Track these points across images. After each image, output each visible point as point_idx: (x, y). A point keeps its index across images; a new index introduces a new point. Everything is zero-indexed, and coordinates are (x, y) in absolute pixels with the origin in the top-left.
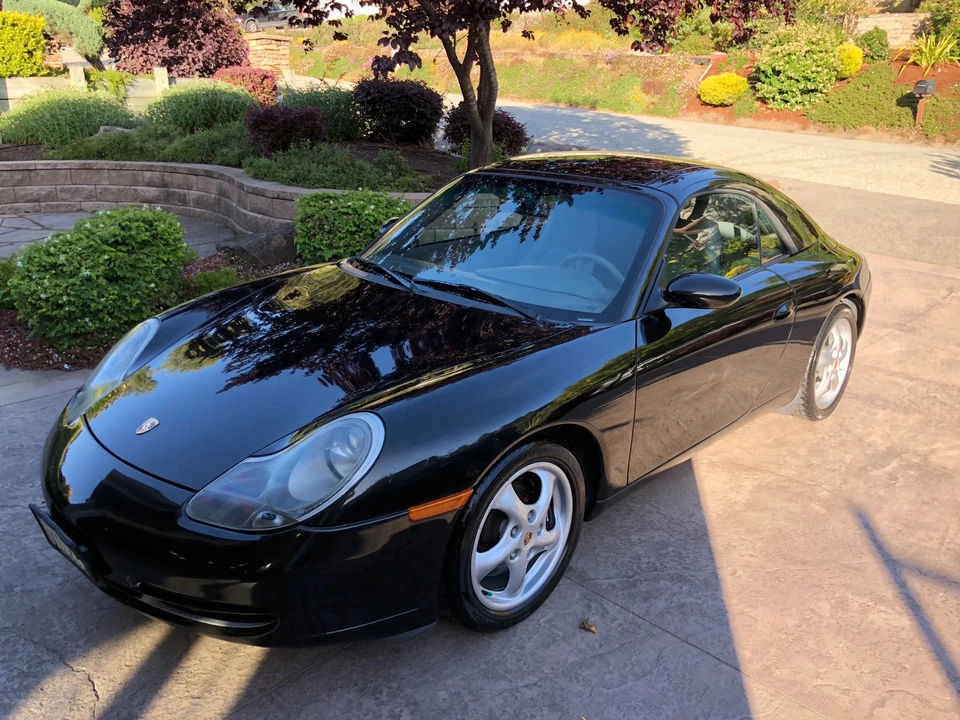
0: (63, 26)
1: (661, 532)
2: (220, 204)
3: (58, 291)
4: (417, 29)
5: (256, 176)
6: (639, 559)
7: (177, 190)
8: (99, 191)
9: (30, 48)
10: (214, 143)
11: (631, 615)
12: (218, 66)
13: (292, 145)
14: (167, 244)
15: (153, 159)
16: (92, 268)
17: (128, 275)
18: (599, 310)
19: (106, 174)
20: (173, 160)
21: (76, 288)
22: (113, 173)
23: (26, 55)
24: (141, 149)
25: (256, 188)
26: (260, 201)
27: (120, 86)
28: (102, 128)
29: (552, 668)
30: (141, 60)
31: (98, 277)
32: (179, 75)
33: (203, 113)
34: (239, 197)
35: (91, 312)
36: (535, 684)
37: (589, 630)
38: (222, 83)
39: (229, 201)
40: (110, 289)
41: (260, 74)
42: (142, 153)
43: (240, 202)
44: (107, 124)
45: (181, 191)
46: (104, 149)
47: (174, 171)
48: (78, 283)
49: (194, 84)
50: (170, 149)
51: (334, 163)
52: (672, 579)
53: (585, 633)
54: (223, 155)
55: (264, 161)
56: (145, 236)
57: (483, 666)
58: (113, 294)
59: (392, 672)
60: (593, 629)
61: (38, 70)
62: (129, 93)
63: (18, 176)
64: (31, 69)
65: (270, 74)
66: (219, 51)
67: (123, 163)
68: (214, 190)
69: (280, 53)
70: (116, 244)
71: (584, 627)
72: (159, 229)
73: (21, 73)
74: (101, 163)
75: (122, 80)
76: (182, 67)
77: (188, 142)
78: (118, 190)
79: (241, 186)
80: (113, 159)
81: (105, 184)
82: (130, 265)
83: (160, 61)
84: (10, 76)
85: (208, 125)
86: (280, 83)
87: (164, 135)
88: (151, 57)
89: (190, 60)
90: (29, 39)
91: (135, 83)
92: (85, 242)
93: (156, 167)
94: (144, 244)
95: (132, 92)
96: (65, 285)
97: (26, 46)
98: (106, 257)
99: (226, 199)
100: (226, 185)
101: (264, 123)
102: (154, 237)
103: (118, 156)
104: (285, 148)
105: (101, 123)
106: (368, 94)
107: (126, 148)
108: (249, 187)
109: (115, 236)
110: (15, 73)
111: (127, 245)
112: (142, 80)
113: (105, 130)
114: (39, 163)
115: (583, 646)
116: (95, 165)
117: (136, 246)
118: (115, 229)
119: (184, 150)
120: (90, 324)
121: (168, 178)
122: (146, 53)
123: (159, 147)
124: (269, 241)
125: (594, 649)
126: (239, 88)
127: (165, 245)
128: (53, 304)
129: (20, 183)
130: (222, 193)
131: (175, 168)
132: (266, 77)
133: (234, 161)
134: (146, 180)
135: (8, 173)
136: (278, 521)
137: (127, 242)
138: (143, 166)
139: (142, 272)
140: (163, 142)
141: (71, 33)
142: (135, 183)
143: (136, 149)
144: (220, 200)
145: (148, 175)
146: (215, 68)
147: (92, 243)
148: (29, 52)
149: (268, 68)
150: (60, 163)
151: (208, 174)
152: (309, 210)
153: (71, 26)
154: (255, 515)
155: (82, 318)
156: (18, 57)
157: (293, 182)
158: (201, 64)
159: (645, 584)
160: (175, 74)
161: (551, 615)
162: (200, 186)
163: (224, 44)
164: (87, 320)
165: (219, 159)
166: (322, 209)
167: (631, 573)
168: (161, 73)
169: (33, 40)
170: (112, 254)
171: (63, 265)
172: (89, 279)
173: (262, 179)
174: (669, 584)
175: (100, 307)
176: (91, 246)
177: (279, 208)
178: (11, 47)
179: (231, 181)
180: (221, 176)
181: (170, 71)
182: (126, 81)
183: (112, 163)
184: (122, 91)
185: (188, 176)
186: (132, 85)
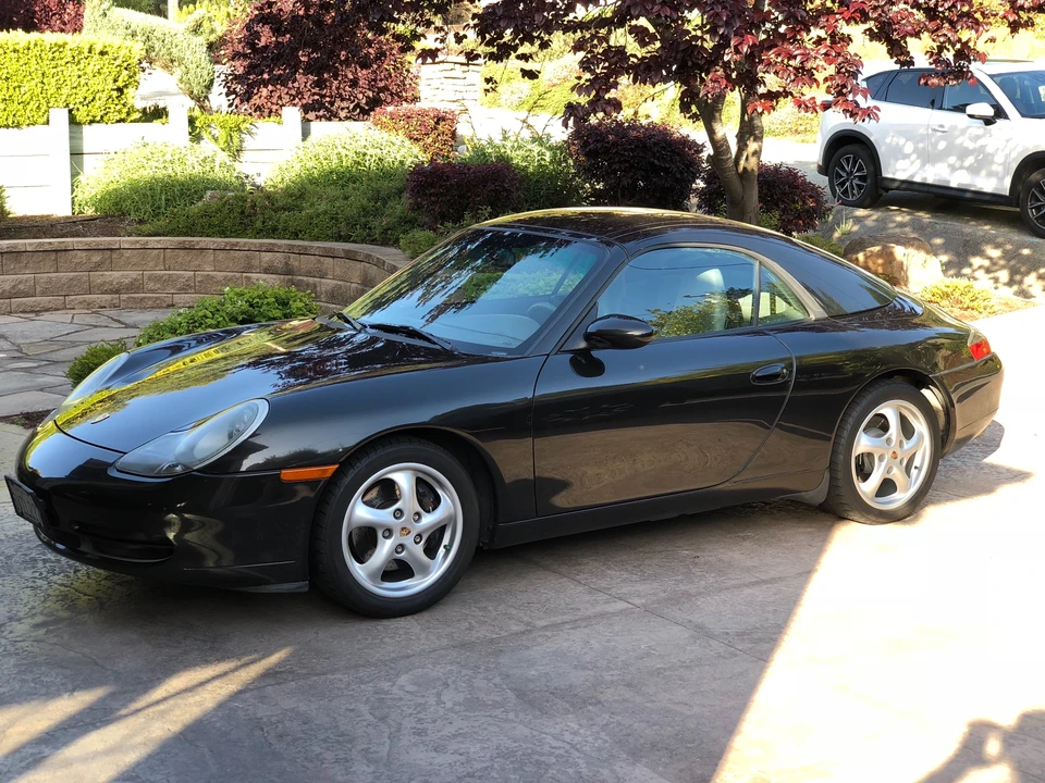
0: (164, 51)
7: (305, 279)
8: (198, 279)
9: (120, 84)
13: (467, 215)
15: (276, 234)
19: (210, 256)
22: (221, 255)
23: (115, 94)
27: (235, 135)
28: (208, 193)
32: (317, 117)
41: (433, 114)
44: (215, 188)
45: (311, 280)
47: (303, 252)
61: (128, 114)
62: (244, 145)
63: (96, 258)
64: (120, 112)
65: (448, 114)
67: (234, 240)
68: (356, 279)
73: (105, 118)
74: (206, 241)
75: (238, 126)
78: (225, 278)
80: (221, 235)
81: (208, 270)
84: (91, 122)
86: (463, 129)
90: (119, 73)
91: (255, 130)
93: (280, 247)
95: (249, 142)
97: (115, 81)
101: (432, 185)
103: (229, 231)
104: (457, 218)
105: (207, 186)
110: (98, 118)
112: (265, 127)
113: (212, 197)
114: (125, 241)
116: (198, 243)
118: (243, 306)
121: (294, 261)
129: (98, 267)
130: (367, 282)
131: (305, 248)
132: (444, 119)
134: (265, 265)
135: (84, 254)
138: (261, 245)
141: (172, 61)
142: (249, 268)
145: (267, 257)
146: (370, 108)
148: (120, 90)
149: (447, 106)
150: (153, 241)
151: (350, 256)
153: (174, 50)
156: (104, 96)
160: (311, 115)
162: (338, 272)
168: (292, 115)
169: (127, 72)
178: (96, 84)
179: (380, 264)
180: (368, 258)
181: (304, 111)
182: (243, 127)
183: (220, 241)
184: (236, 140)
185: (322, 259)
186: (250, 133)
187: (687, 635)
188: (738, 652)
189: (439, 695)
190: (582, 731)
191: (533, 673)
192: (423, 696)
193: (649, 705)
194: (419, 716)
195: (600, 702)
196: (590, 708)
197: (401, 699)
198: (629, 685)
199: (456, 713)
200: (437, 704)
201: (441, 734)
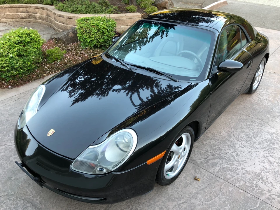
1: (212, 140)
2: (48, 19)
3: (3, 62)
5: (59, 10)
6: (208, 151)
7: (32, 14)
8: (6, 15)
11: (209, 173)
14: (36, 42)
15: (22, 3)
16: (12, 53)
17: (25, 54)
18: (197, 76)
20: (29, 3)
21: (8, 61)
22: (10, 9)
25: (60, 15)
26: (62, 19)
29: (189, 196)
31: (15, 56)
34: (54, 17)
35: (15, 69)
36: (185, 202)
37: (198, 180)
39: (51, 18)
40: (20, 60)
43: (55, 19)
45: (34, 14)
47: (30, 7)
48: (9, 59)
51: (85, 4)
52: (219, 158)
53: (197, 181)
55: (61, 4)
56: (28, 40)
57: (168, 197)
58: (21, 62)
59: (140, 201)
60: (199, 180)
67: (12, 5)
68: (45, 14)
70: (19, 43)
71: (196, 179)
72: (33, 37)
74: (5, 5)
78: (12, 15)
79: (55, 14)
81: (8, 13)
82: (25, 50)
92: (8, 44)
93: (24, 6)
94: (28, 42)
96: (4, 60)
98: (17, 49)
99: (50, 17)
100: (49, 13)
102: (31, 39)
103: (10, 3)
108: (58, 14)
109: (18, 40)
111: (23, 43)
115: (196, 186)
116: (3, 6)
117: (26, 43)
118: (17, 38)
120: (15, 72)
121: (28, 10)
124: (68, 34)
125: (200, 187)
127: (35, 42)
128: (1, 66)
130: (48, 15)
131: (30, 6)
133: (50, 3)
134: (21, 11)
136: (105, 171)
137: (22, 42)
138: (19, 6)
139: (29, 52)
142: (17, 12)
144: (47, 17)
145: (21, 9)
147: (11, 44)
151: (42, 8)
154: (97, 169)
155: (12, 70)
157: (72, 12)
159: (211, 160)
161: (185, 175)
162: (40, 12)
164: (14, 71)
165: (45, 2)
166: (85, 24)
167: (206, 157)
170: (18, 47)
171: (3, 53)
172: (12, 57)
173: (62, 11)
174: (219, 160)
175: (18, 67)
176: (10, 45)
177: (69, 21)
179: (51, 11)
180: (47, 9)
183: (9, 5)
185: (35, 9)
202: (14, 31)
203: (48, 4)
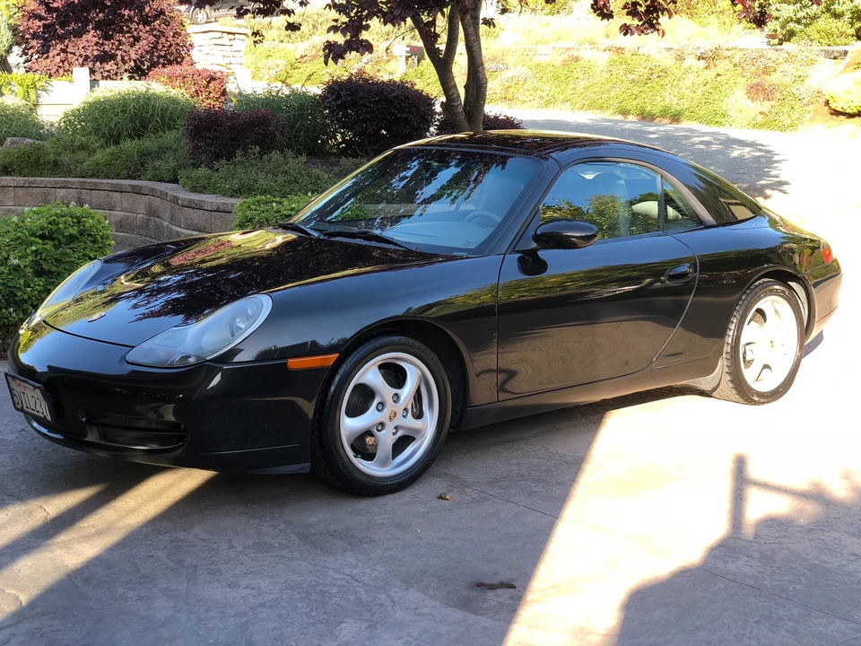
1: (540, 460)
2: (148, 225)
4: (369, 17)
5: (194, 190)
6: (511, 471)
10: (145, 155)
11: (485, 494)
12: (153, 65)
13: (239, 152)
14: (94, 242)
15: (69, 173)
16: (20, 258)
17: (54, 269)
18: (473, 246)
19: (11, 193)
20: (93, 176)
22: (20, 192)
24: (56, 163)
25: (192, 201)
26: (196, 216)
27: (32, 93)
28: (9, 139)
30: (58, 59)
31: (25, 267)
32: (103, 78)
33: (132, 122)
34: (172, 214)
35: (16, 302)
36: (388, 518)
37: (444, 499)
38: (157, 86)
39: (160, 220)
40: (36, 279)
41: (205, 74)
42: (55, 168)
43: (173, 220)
44: (14, 136)
46: (11, 164)
47: (94, 188)
48: (6, 271)
49: (122, 87)
50: (89, 162)
51: (286, 172)
53: (441, 501)
54: (155, 169)
55: (203, 171)
56: (74, 231)
57: (350, 510)
58: (38, 285)
60: (448, 498)
62: (40, 100)
65: (218, 75)
66: (155, 47)
67: (32, 179)
68: (142, 210)
69: (233, 48)
70: (43, 237)
71: (441, 498)
72: (87, 225)
74: (7, 180)
75: (34, 83)
76: (108, 67)
77: (112, 154)
79: (175, 200)
80: (21, 174)
81: (11, 204)
82: (56, 260)
83: (81, 60)
85: (138, 134)
86: (231, 87)
87: (82, 147)
88: (70, 56)
89: (119, 58)
91: (49, 88)
92: (12, 235)
93: (72, 184)
94: (72, 238)
95: (44, 98)
98: (34, 248)
99: (156, 219)
100: (157, 202)
101: (207, 129)
102: (81, 233)
103: (27, 171)
104: (230, 156)
105: (8, 134)
106: (339, 97)
107: (37, 162)
108: (184, 200)
109: (42, 228)
111: (53, 239)
112: (59, 85)
113: (12, 143)
115: (436, 505)
117: (63, 240)
118: (42, 223)
119: (108, 164)
120: (14, 315)
121: (86, 196)
122: (64, 51)
123: (77, 161)
125: (444, 506)
126: (178, 92)
127: (92, 242)
130: (152, 212)
131: (96, 184)
132: (212, 79)
133: (168, 176)
136: (193, 360)
137: (54, 236)
138: (57, 182)
139: (67, 267)
140: (81, 155)
143: (49, 162)
144: (148, 220)
145: (61, 192)
146: (149, 69)
147: (20, 235)
149: (216, 69)
151: (137, 191)
152: (248, 213)
154: (174, 358)
155: (6, 308)
157: (236, 193)
158: (132, 64)
159: (507, 482)
160: (98, 76)
161: (416, 492)
162: (126, 204)
163: (163, 39)
164: (11, 310)
165: (149, 174)
167: (499, 477)
168: (81, 74)
170: (40, 247)
172: (17, 268)
173: (201, 192)
174: (529, 483)
175: (26, 297)
176: (19, 238)
177: (217, 221)
179: (163, 196)
180: (152, 192)
181: (92, 72)
182: (38, 85)
183: (20, 180)
184: (33, 96)
185: (111, 193)
186: (45, 90)
187: (445, 485)
188: (490, 497)
189: (230, 541)
190: (360, 565)
191: (314, 519)
192: (216, 543)
193: (417, 541)
194: (213, 559)
195: (374, 541)
196: (366, 546)
197: (196, 546)
198: (398, 526)
199: (247, 555)
200: (229, 548)
201: (234, 572)
202: (35, 209)
203: (161, 181)
